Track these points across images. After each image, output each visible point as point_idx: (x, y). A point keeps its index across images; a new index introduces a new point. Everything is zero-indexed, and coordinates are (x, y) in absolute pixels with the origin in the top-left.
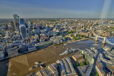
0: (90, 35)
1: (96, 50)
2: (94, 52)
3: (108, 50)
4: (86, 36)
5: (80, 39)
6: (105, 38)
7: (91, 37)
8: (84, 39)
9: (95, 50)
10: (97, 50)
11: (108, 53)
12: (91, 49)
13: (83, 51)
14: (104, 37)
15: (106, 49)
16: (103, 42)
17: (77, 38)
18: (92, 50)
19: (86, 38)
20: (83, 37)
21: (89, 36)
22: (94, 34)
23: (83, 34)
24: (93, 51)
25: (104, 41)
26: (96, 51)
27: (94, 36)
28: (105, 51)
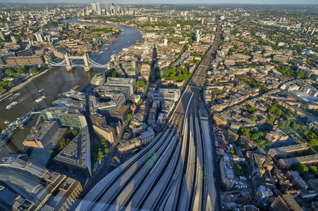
0: (46, 59)
1: (80, 93)
2: (78, 100)
3: (100, 82)
4: (37, 65)
5: (22, 80)
6: (84, 58)
7: (53, 65)
8: (33, 75)
9: (76, 94)
10: (81, 91)
11: (103, 87)
12: (68, 95)
13: (49, 111)
14: (82, 55)
15: (97, 81)
16: (87, 69)
17: (7, 82)
18: (70, 97)
19: (39, 70)
20: (30, 70)
21: (47, 62)
22: (58, 55)
23: (22, 62)
24: (74, 99)
25: (86, 64)
26: (79, 95)
27: (61, 60)
28: (96, 86)
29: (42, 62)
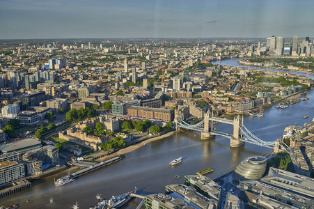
0: (176, 116)
1: (213, 183)
2: (206, 194)
3: (254, 173)
4: (160, 123)
5: (134, 140)
6: (236, 123)
7: (183, 126)
8: (152, 136)
9: (206, 182)
10: (216, 181)
11: (258, 184)
12: (192, 182)
13: (157, 198)
14: (232, 117)
15: (249, 170)
17: (119, 139)
18: (195, 186)
19: (162, 130)
20: (151, 129)
21: (176, 121)
22: (195, 112)
23: (145, 114)
24: (199, 190)
25: (236, 135)
26: (211, 187)
27: (196, 121)
28: (243, 179)
29: (169, 119)
